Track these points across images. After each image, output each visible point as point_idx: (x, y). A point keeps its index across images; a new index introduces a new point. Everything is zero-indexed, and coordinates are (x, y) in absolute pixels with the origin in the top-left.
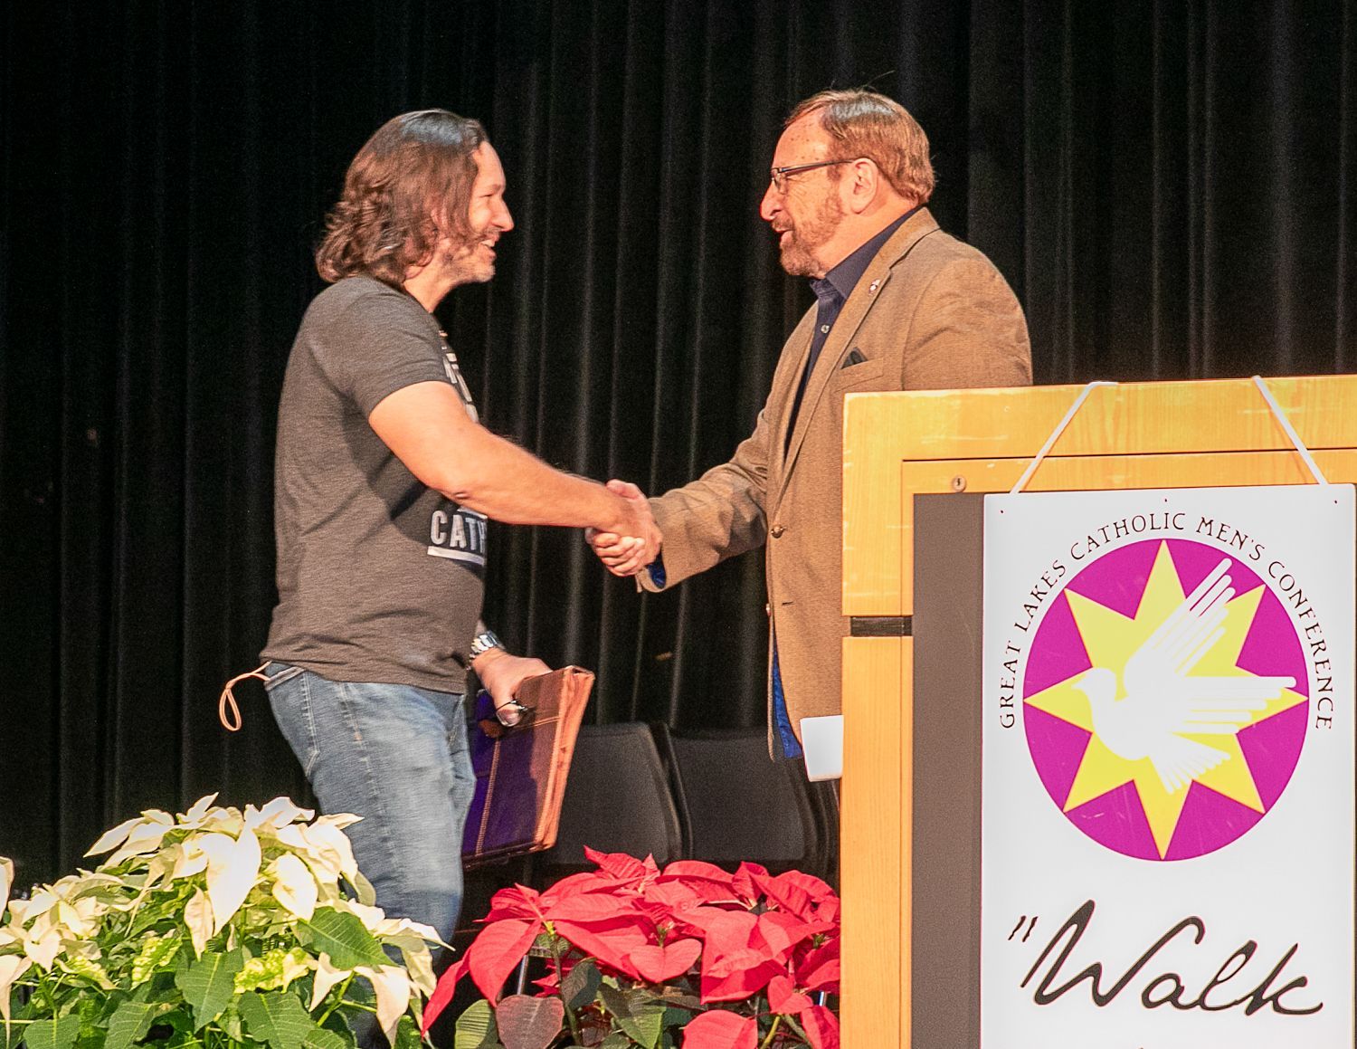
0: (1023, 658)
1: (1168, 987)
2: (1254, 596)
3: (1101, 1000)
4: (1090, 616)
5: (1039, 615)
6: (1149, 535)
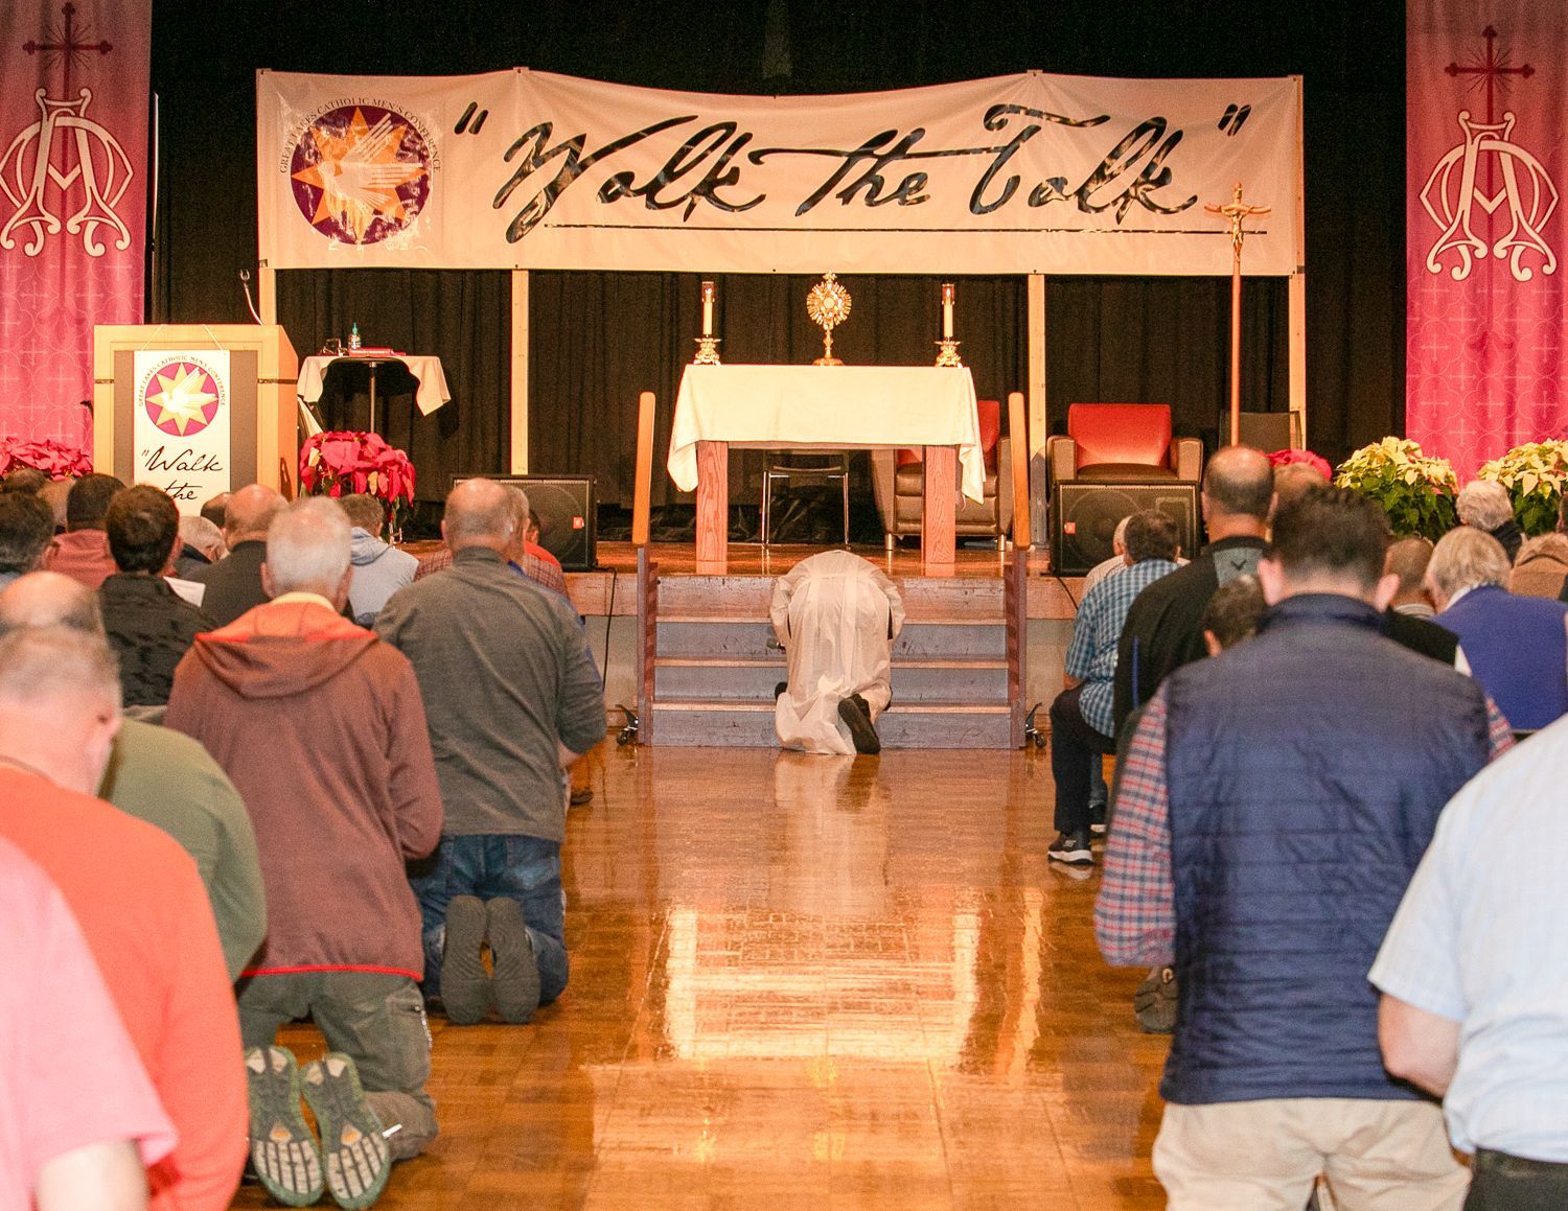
0: (145, 390)
1: (184, 466)
3: (166, 469)
4: (163, 380)
5: (149, 380)
6: (178, 361)
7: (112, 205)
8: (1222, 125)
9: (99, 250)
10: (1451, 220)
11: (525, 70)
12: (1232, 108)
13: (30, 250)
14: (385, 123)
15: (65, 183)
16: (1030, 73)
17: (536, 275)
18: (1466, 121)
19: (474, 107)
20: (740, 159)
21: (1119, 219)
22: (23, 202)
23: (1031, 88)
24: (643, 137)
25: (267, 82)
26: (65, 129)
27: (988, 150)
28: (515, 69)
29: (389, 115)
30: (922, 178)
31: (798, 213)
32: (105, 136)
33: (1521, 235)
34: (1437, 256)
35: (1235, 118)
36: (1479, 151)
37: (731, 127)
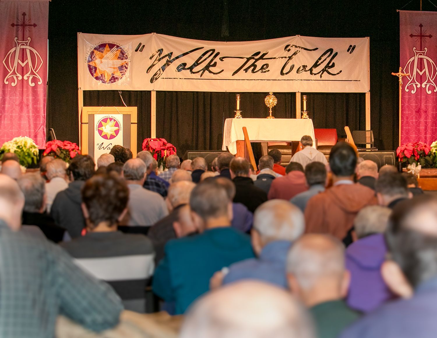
0: (98, 126)
1: (109, 148)
2: (115, 122)
3: (104, 149)
4: (103, 123)
5: (99, 123)
6: (107, 117)
7: (37, 71)
8: (348, 51)
9: (33, 85)
10: (411, 77)
11: (155, 33)
12: (351, 46)
13: (13, 84)
14: (115, 48)
15: (23, 65)
16: (297, 36)
17: (158, 92)
18: (415, 50)
19: (140, 44)
20: (217, 59)
21: (321, 77)
22: (11, 70)
23: (297, 40)
24: (189, 53)
25: (81, 36)
26: (23, 49)
27: (285, 57)
28: (152, 33)
29: (116, 46)
30: (267, 65)
31: (233, 75)
32: (35, 51)
33: (429, 81)
34: (407, 87)
35: (352, 49)
36: (418, 58)
37: (214, 50)
